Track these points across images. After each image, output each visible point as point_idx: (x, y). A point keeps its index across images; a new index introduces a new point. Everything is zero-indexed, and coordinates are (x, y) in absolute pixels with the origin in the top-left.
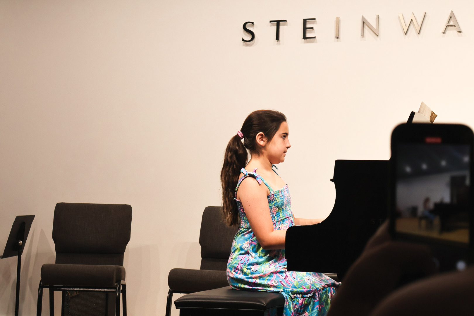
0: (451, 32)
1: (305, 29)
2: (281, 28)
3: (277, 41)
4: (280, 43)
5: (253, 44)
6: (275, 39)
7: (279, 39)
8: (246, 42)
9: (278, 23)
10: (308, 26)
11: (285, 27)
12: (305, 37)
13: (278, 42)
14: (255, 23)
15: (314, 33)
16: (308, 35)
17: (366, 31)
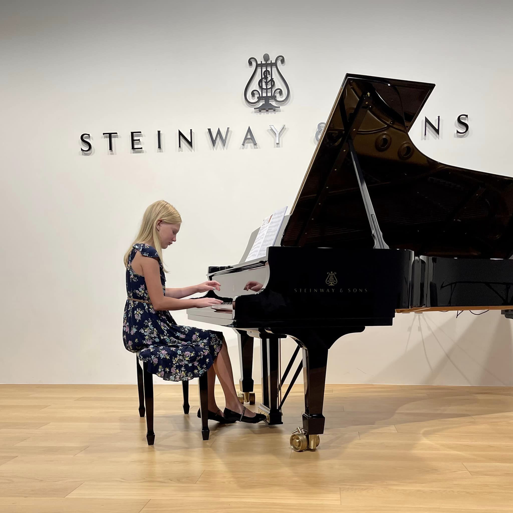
1: (133, 140)
2: (113, 139)
3: (110, 151)
4: (113, 153)
5: (91, 153)
6: (109, 149)
7: (112, 149)
8: (84, 152)
9: (110, 136)
10: (135, 138)
11: (116, 139)
12: (133, 148)
13: (112, 152)
14: (90, 135)
15: (141, 144)
16: (136, 146)
17: (183, 143)
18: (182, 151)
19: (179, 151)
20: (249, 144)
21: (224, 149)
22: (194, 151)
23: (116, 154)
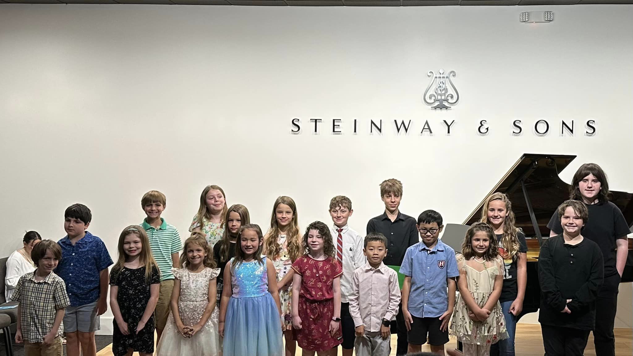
0: (427, 133)
1: (334, 125)
2: (318, 123)
5: (299, 133)
6: (314, 130)
7: (317, 131)
8: (294, 132)
9: (316, 120)
10: (336, 124)
11: (321, 123)
12: (334, 131)
13: (316, 133)
14: (300, 120)
15: (340, 128)
16: (336, 130)
17: (374, 129)
18: (373, 135)
19: (370, 135)
20: (426, 132)
21: (406, 135)
22: (382, 135)
23: (319, 134)
